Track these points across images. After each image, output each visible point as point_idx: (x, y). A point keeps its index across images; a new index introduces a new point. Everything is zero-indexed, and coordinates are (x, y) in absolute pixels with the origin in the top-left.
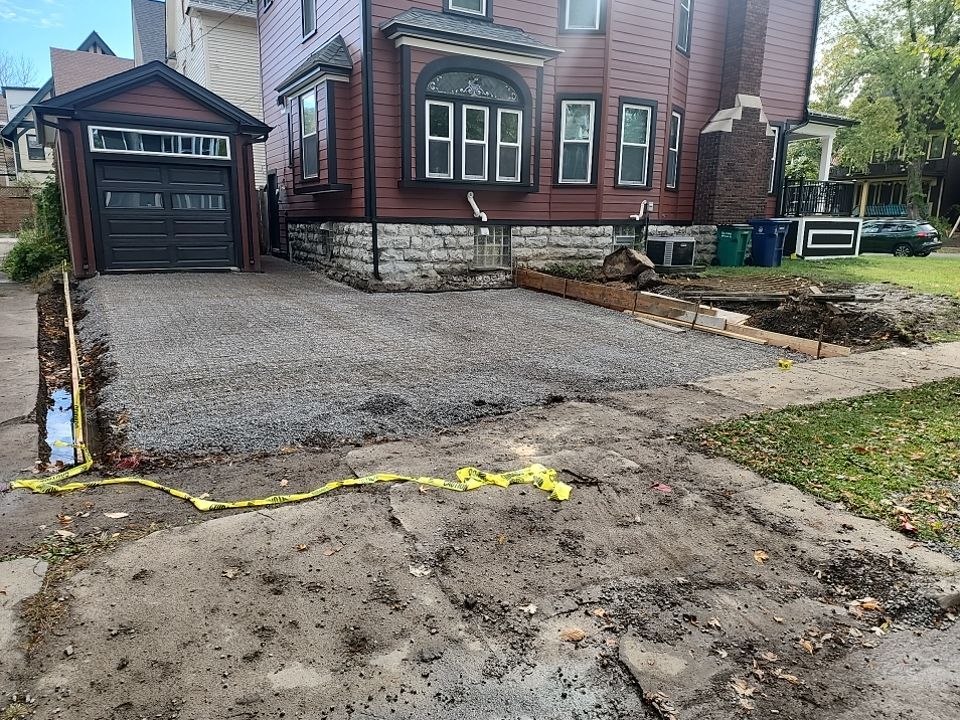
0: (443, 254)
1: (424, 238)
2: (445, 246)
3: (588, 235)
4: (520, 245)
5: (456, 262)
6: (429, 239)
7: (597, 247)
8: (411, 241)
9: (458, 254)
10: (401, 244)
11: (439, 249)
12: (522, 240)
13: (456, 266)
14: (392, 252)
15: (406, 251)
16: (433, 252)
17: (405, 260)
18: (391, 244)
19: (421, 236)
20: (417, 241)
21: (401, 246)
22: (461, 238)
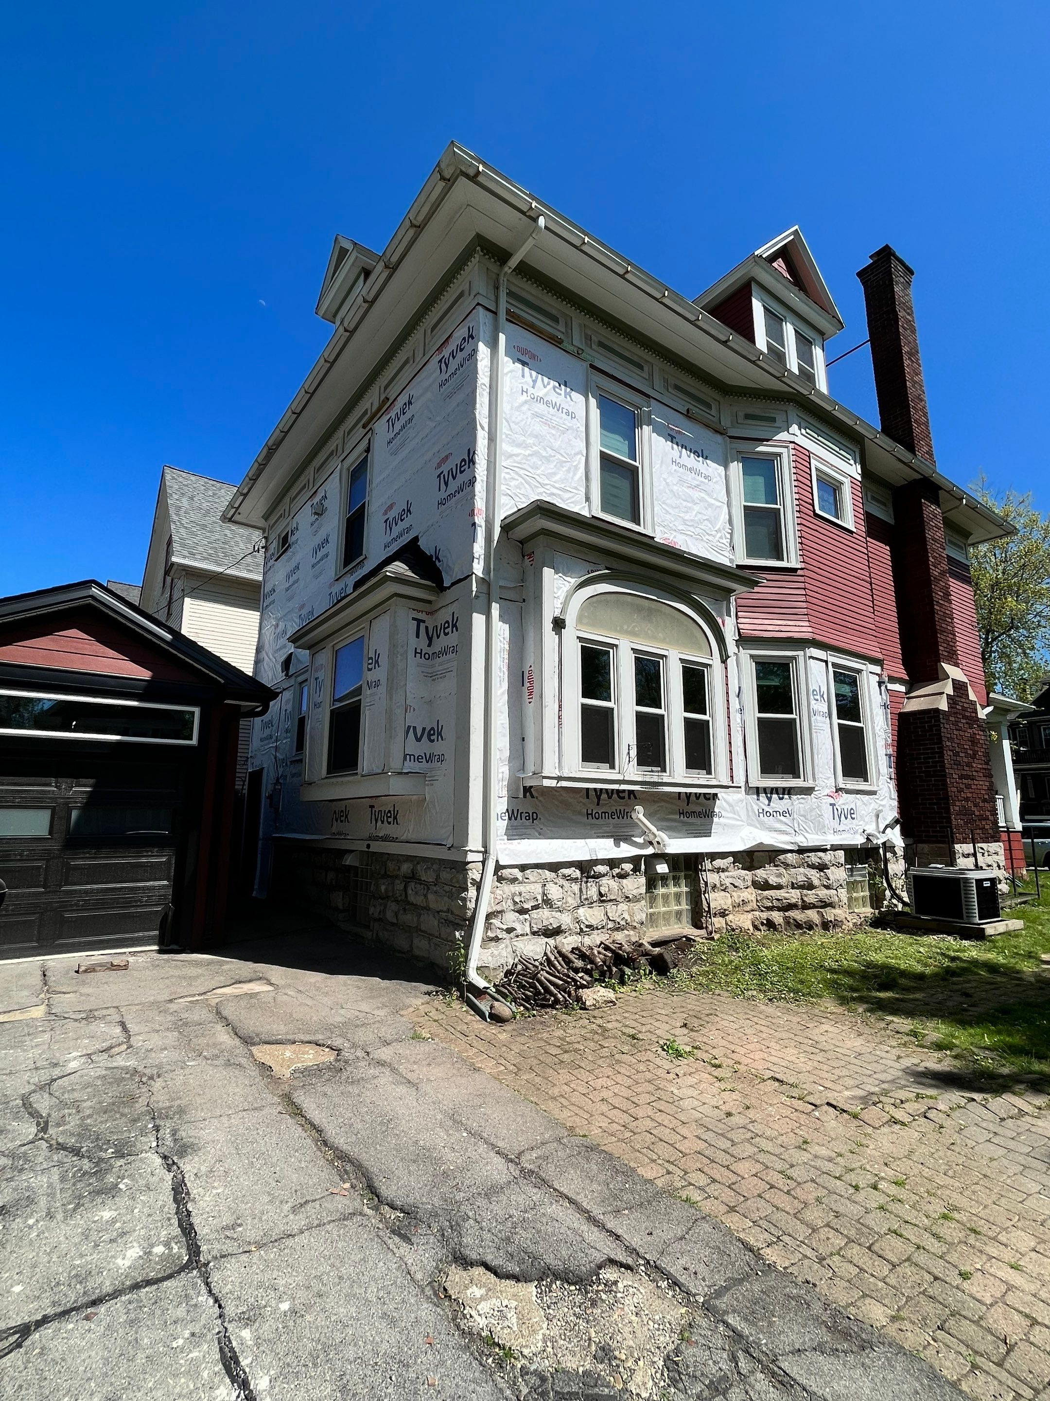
0: (598, 914)
1: (566, 884)
2: (602, 899)
3: (812, 866)
4: (714, 887)
5: (618, 929)
6: (573, 886)
7: (828, 887)
8: (544, 894)
9: (620, 911)
10: (525, 901)
11: (592, 905)
12: (716, 878)
13: (620, 937)
14: (511, 918)
15: (535, 914)
16: (581, 911)
17: (534, 933)
18: (510, 902)
19: (561, 882)
20: (554, 892)
21: (527, 906)
22: (625, 881)
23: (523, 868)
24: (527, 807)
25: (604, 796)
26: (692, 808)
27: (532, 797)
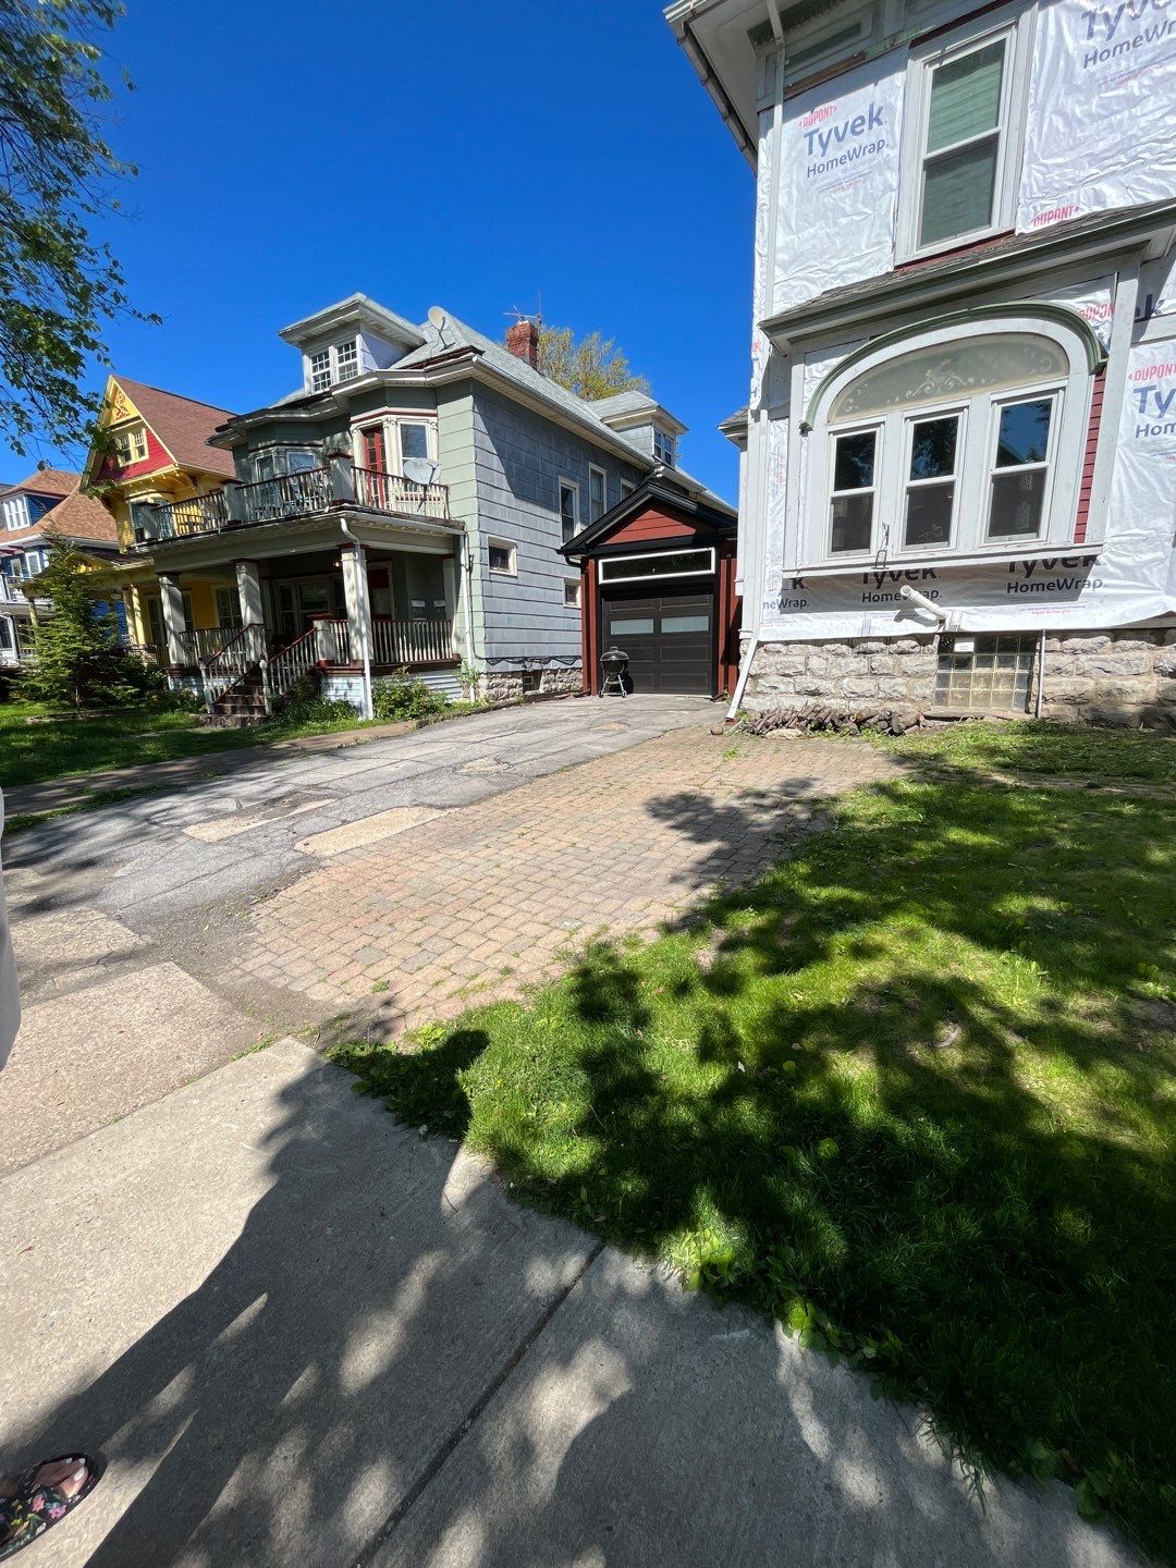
0: (867, 685)
1: (831, 658)
2: (873, 672)
4: (1058, 670)
5: (891, 699)
6: (840, 659)
8: (806, 664)
9: (899, 685)
10: (788, 668)
11: (860, 676)
12: (1065, 660)
13: (893, 706)
14: (774, 679)
15: (798, 678)
16: (846, 681)
17: (798, 693)
18: (773, 668)
19: (825, 655)
20: (815, 663)
21: (791, 673)
22: (905, 658)
23: (787, 643)
24: (797, 595)
25: (888, 579)
26: (1034, 579)
27: (802, 587)
